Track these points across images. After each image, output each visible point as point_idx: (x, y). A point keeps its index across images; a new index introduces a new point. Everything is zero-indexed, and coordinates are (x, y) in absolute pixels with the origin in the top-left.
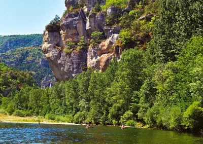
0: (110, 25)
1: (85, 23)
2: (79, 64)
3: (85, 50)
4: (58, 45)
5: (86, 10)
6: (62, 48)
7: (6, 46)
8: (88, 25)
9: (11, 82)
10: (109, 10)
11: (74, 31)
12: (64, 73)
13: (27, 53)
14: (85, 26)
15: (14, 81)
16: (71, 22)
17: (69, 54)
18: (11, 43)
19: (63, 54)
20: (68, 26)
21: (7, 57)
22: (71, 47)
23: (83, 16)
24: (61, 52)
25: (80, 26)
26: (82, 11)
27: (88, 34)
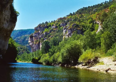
0: (45, 37)
1: (39, 35)
2: (38, 47)
3: (39, 43)
4: (32, 41)
5: (40, 32)
6: (34, 42)
7: (18, 34)
8: (40, 36)
9: (20, 50)
10: (45, 33)
11: (37, 38)
12: (34, 49)
13: (26, 37)
14: (39, 36)
15: (21, 50)
16: (36, 35)
17: (35, 44)
18: (20, 33)
19: (34, 44)
20: (35, 36)
21: (19, 39)
22: (36, 42)
23: (39, 34)
24: (33, 43)
25: (38, 36)
26: (39, 32)
27: (40, 38)
